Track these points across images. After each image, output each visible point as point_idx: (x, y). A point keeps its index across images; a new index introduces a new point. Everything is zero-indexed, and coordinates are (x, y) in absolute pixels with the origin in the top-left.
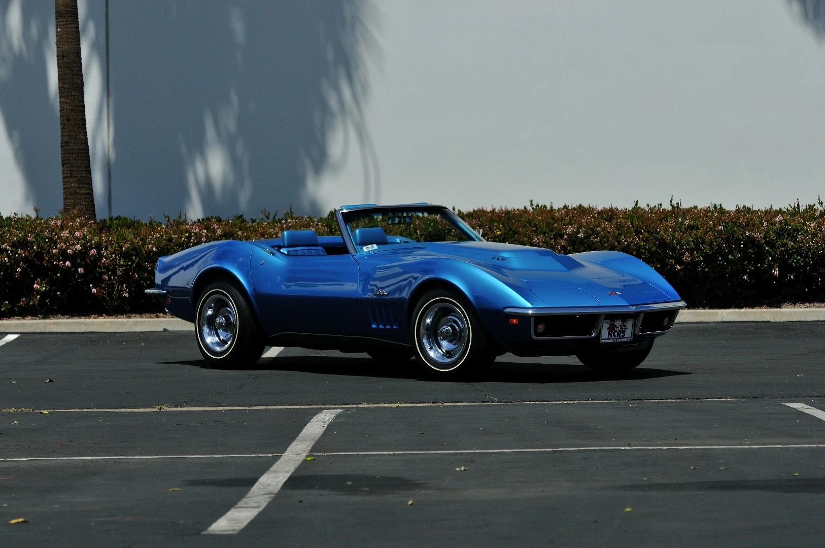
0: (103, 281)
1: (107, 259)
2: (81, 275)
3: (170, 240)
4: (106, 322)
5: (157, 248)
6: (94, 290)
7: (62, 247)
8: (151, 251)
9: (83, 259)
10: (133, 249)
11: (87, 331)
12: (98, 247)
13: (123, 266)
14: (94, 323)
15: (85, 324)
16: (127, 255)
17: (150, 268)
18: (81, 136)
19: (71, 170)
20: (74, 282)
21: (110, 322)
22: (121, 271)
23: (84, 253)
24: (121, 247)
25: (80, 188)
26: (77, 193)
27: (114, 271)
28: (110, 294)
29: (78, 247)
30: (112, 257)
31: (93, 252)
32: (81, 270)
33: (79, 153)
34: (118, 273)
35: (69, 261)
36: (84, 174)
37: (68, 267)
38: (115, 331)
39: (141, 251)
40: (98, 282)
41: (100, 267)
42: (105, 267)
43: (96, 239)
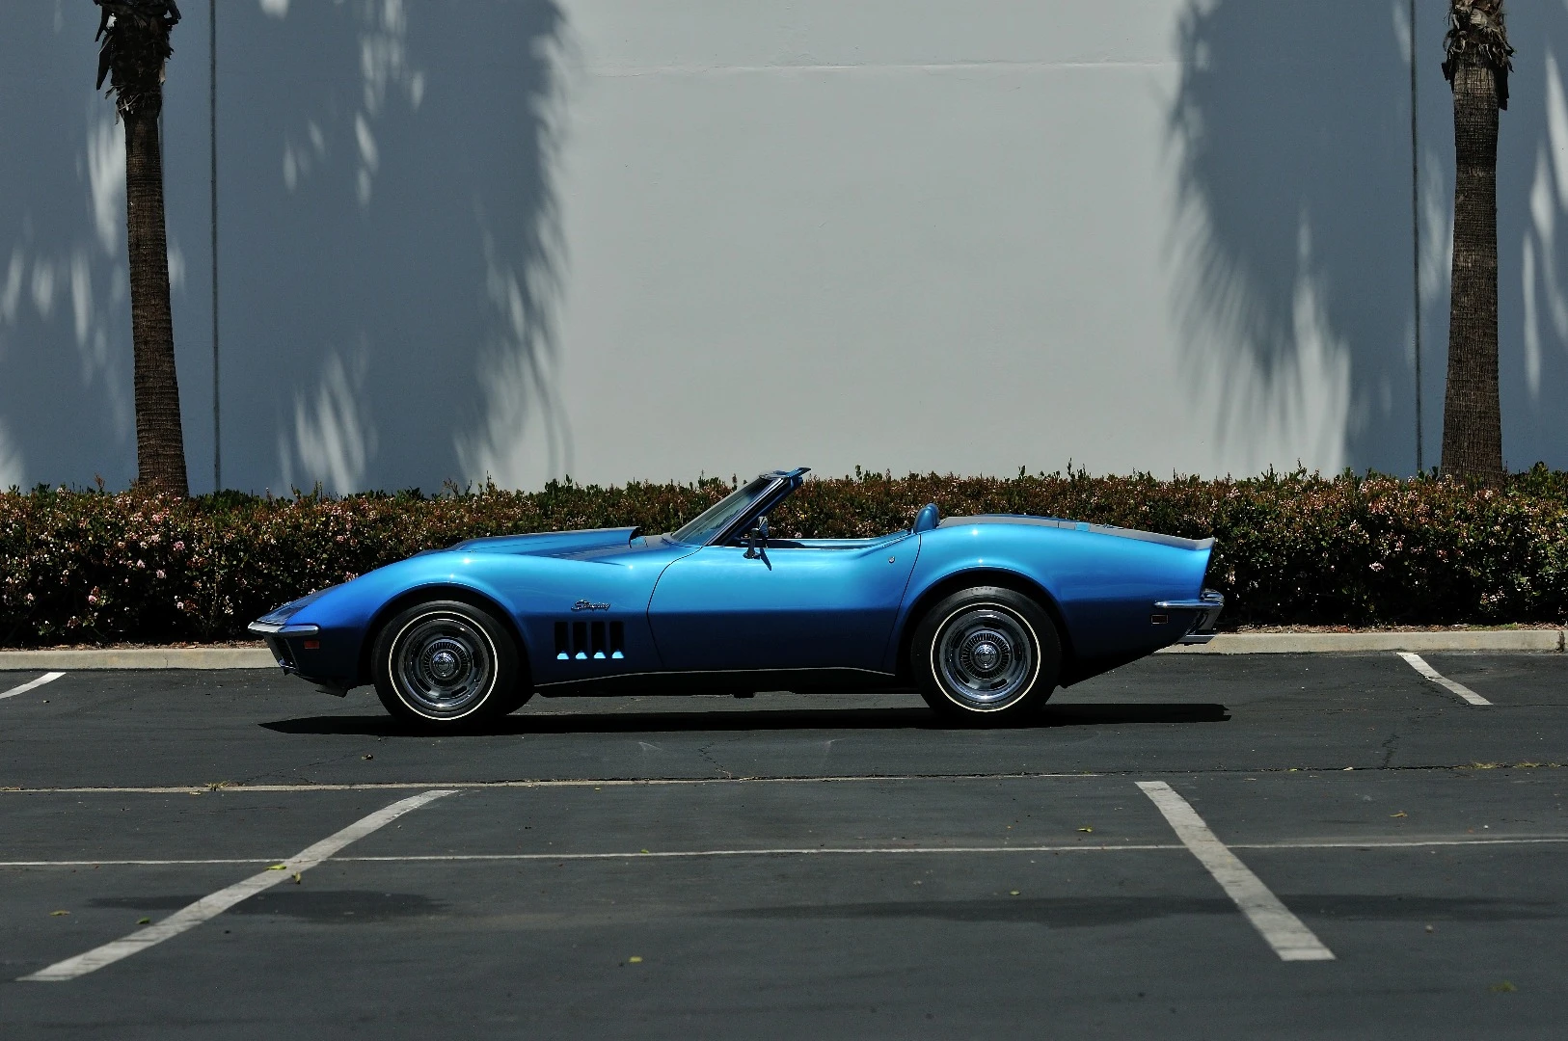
0: (194, 590)
1: (200, 555)
2: (161, 581)
3: (297, 527)
4: (198, 654)
5: (277, 540)
6: (180, 605)
7: (132, 538)
8: (266, 543)
9: (164, 557)
10: (239, 542)
11: (171, 666)
12: (187, 538)
13: (224, 567)
14: (179, 656)
15: (166, 657)
16: (230, 550)
17: (265, 571)
18: (166, 367)
19: (149, 420)
20: (151, 592)
21: (205, 653)
22: (222, 576)
23: (164, 547)
24: (221, 538)
25: (164, 447)
26: (158, 455)
27: (211, 575)
28: (205, 611)
29: (156, 537)
30: (207, 553)
31: (179, 545)
32: (161, 573)
33: (161, 393)
34: (218, 578)
35: (143, 561)
36: (169, 426)
37: (140, 568)
38: (211, 667)
39: (252, 543)
40: (186, 591)
41: (189, 569)
42: (197, 569)
43: (184, 526)
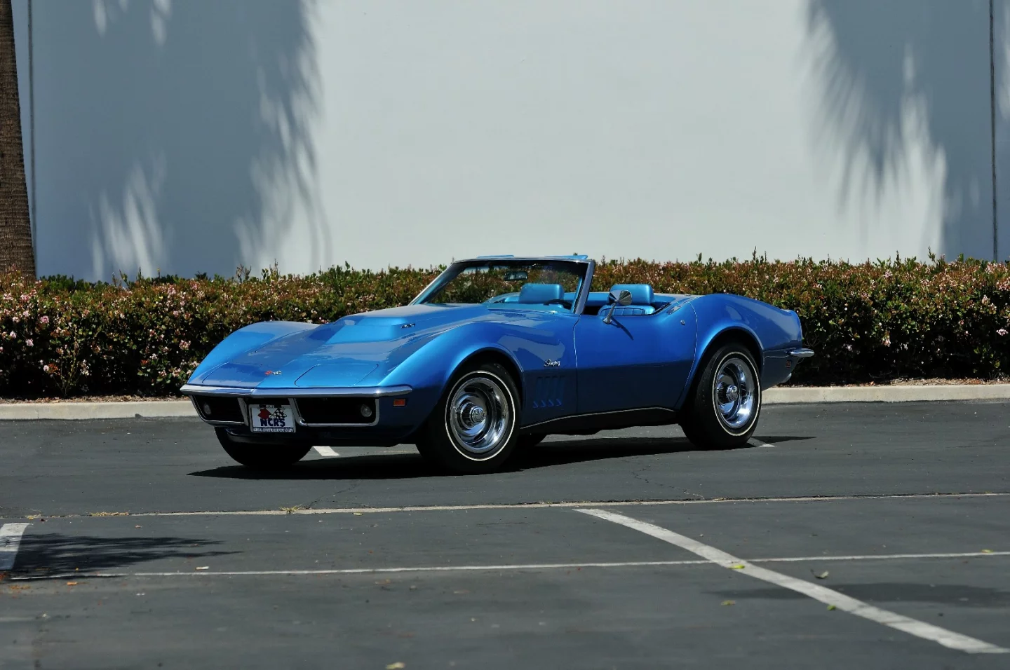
0: (58, 355)
1: (62, 328)
2: (29, 348)
3: (140, 304)
4: (64, 407)
5: (125, 314)
6: (46, 368)
7: (5, 313)
8: (116, 319)
9: (32, 328)
10: (94, 316)
11: (41, 417)
12: (51, 313)
13: (81, 336)
14: (47, 409)
15: (38, 410)
16: (85, 324)
17: (115, 340)
18: (18, 175)
19: (6, 218)
20: (18, 357)
21: (68, 406)
22: (79, 344)
23: (33, 322)
24: (79, 314)
25: (17, 240)
26: (14, 247)
27: (70, 343)
28: (65, 372)
29: (27, 313)
30: (68, 325)
31: (45, 320)
32: (30, 342)
33: (15, 196)
34: (76, 345)
35: (15, 332)
36: (22, 223)
37: (13, 339)
38: (75, 418)
39: (104, 317)
40: (50, 356)
41: (53, 338)
42: (59, 339)
43: (47, 305)
